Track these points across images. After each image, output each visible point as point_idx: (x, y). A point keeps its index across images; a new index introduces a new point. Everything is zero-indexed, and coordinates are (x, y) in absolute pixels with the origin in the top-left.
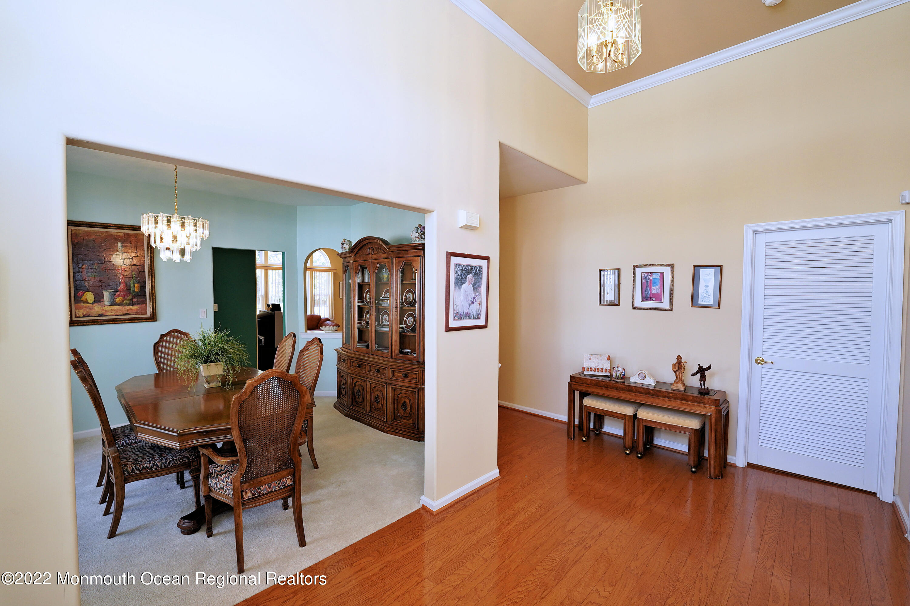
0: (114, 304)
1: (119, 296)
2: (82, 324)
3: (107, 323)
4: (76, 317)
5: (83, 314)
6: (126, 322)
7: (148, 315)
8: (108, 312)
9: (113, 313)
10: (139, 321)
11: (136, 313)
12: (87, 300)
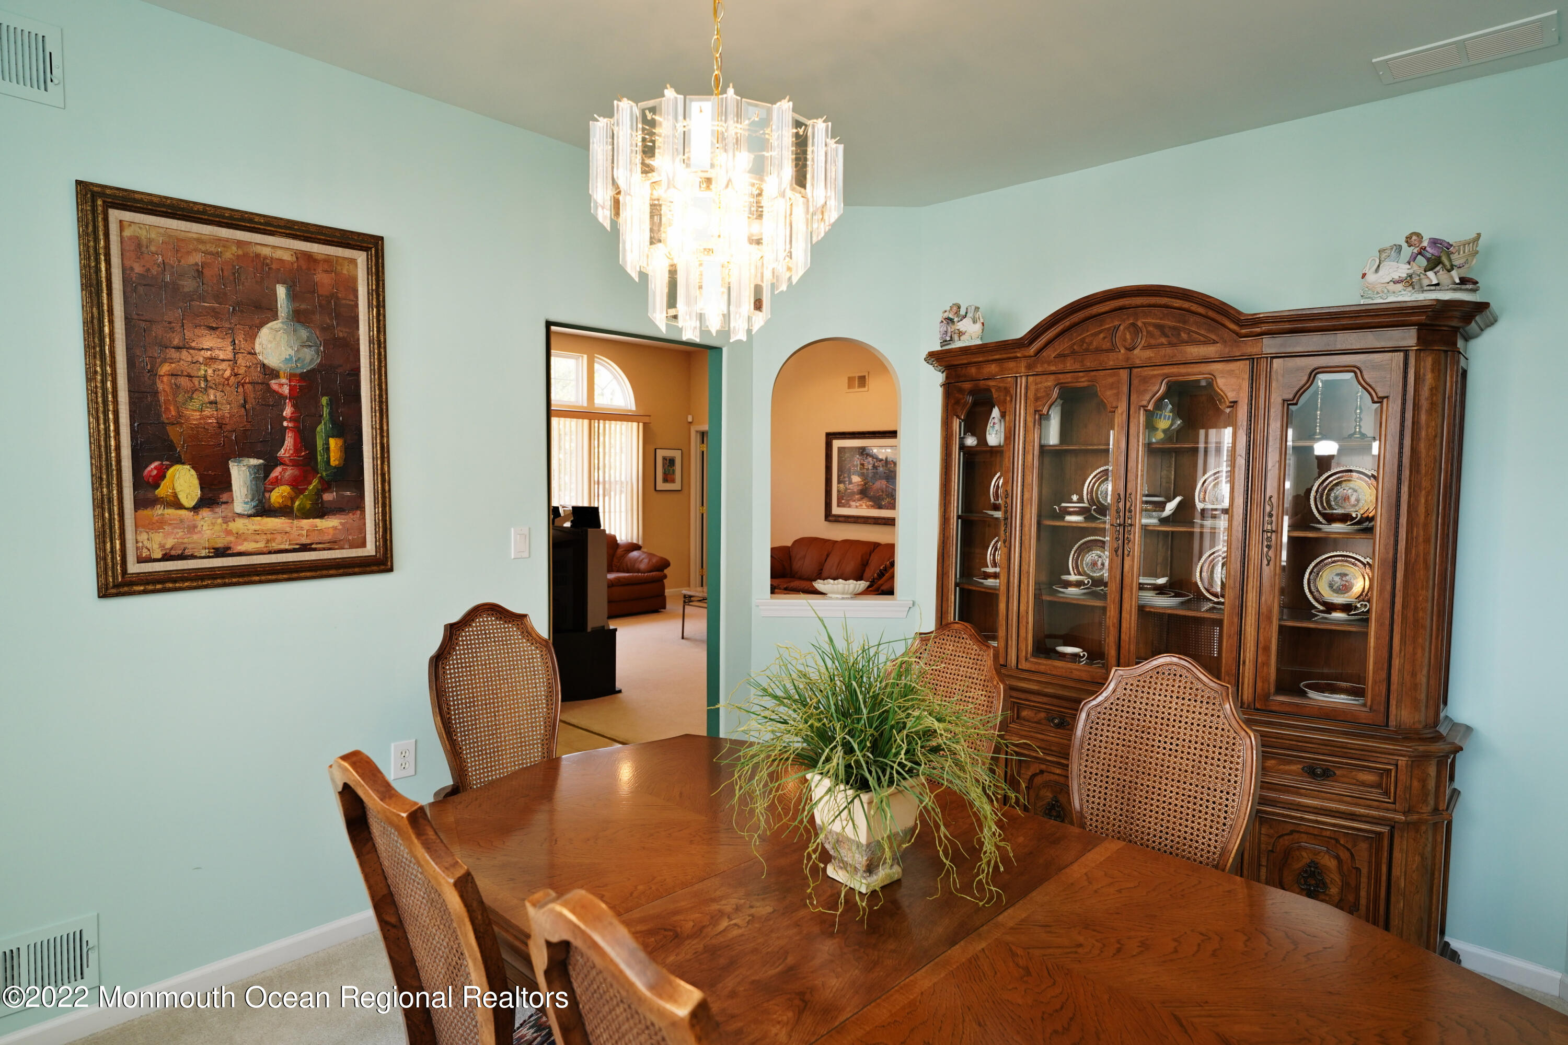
0: (263, 510)
1: (277, 482)
2: (159, 586)
3: (241, 580)
4: (141, 560)
5: (162, 546)
6: (302, 574)
7: (370, 549)
8: (245, 540)
9: (261, 545)
10: (341, 571)
11: (333, 544)
12: (175, 495)
